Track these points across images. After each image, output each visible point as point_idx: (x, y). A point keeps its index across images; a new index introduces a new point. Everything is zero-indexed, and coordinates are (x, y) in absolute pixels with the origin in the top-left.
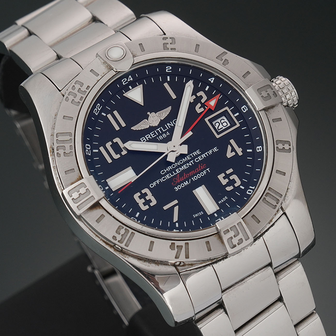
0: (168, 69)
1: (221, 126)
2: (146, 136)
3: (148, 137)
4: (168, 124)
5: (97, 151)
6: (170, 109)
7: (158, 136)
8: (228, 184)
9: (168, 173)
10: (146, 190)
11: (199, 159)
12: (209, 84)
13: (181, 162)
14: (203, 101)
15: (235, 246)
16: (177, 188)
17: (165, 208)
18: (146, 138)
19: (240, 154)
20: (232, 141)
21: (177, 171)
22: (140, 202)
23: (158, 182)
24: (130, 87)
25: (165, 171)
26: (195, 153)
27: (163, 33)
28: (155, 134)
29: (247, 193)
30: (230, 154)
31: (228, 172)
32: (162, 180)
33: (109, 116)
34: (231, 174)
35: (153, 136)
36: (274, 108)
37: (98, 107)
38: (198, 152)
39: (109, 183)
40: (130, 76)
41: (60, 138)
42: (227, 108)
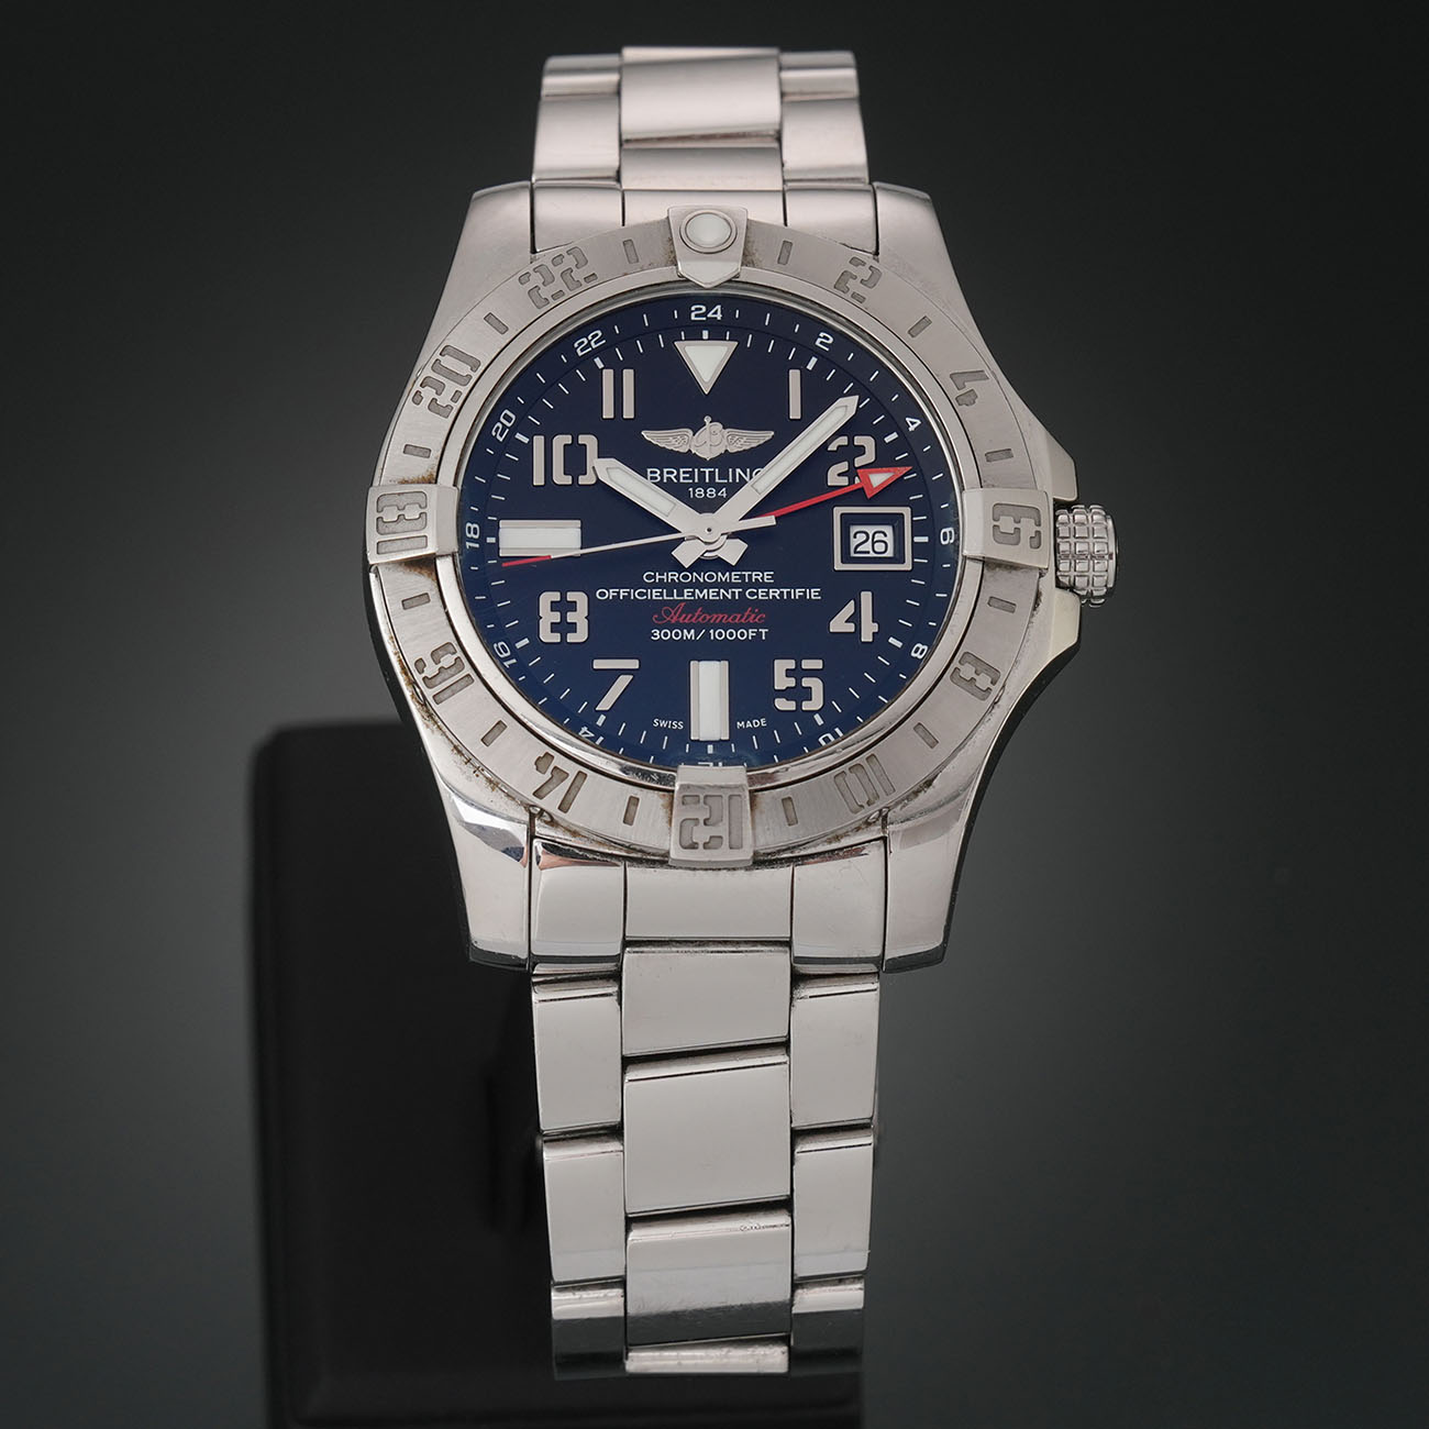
0: (823, 341)
1: (867, 547)
2: (665, 470)
3: (670, 474)
4: (738, 470)
5: (526, 440)
6: (767, 439)
7: (695, 486)
8: (786, 694)
9: (661, 584)
10: (580, 598)
11: (760, 594)
12: (902, 429)
13: (710, 577)
14: (859, 462)
15: (694, 846)
16: (657, 634)
17: (598, 664)
18: (662, 475)
19: (867, 637)
20: (866, 597)
21: (686, 594)
22: (548, 617)
23: (622, 594)
24: (705, 334)
25: (658, 577)
26: (756, 576)
27: (874, 249)
28: (692, 477)
29: (821, 740)
30: (840, 624)
31: (807, 664)
32: (635, 594)
33: (608, 375)
34: (812, 673)
35: (684, 478)
36: (1014, 572)
37: (594, 337)
38: (767, 577)
39: (502, 532)
40: (718, 307)
41: (447, 361)
42: (906, 511)
